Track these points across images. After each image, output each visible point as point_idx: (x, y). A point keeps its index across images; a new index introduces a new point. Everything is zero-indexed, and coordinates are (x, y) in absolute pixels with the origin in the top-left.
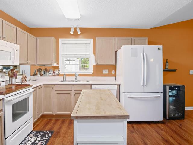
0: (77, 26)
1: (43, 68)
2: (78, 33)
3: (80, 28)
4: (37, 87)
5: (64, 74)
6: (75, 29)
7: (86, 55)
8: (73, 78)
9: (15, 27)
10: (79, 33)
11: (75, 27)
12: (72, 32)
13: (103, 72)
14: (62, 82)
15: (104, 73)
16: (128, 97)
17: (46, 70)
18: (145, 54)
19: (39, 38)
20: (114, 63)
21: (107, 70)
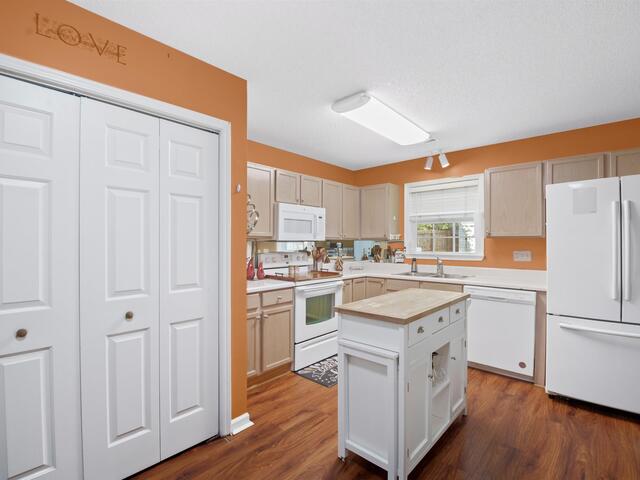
0: (441, 150)
1: (384, 246)
2: (444, 166)
3: (446, 154)
4: (352, 279)
5: (414, 260)
6: (436, 158)
7: (466, 214)
8: (433, 269)
9: (319, 179)
10: (445, 164)
11: (435, 153)
12: (428, 168)
13: (515, 256)
14: (407, 274)
15: (516, 260)
16: (562, 327)
17: (389, 250)
18: (625, 204)
19: (364, 189)
20: (539, 233)
21: (529, 253)
